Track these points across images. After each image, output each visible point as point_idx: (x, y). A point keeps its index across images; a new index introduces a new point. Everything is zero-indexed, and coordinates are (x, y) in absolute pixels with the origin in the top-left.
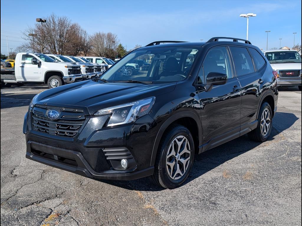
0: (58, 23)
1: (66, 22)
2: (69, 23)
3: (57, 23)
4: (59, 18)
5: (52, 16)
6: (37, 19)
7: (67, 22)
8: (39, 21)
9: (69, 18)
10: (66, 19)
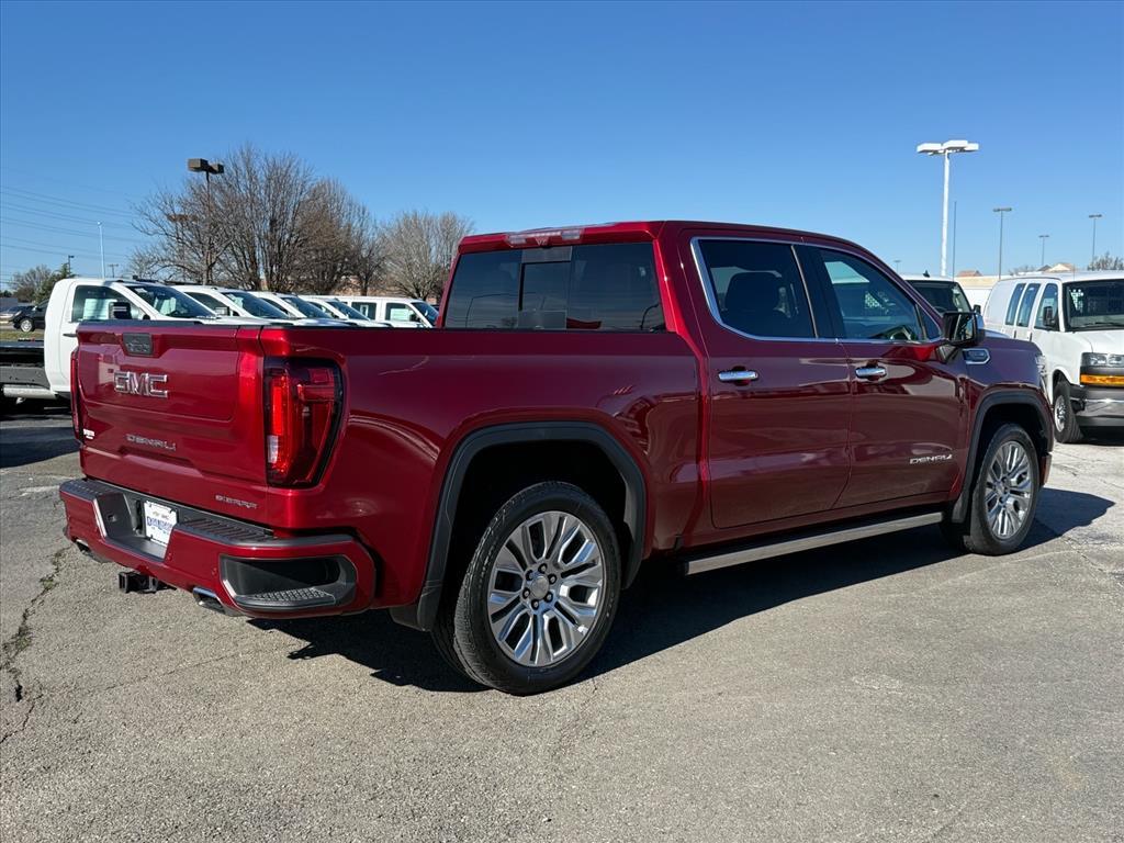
0: (264, 179)
1: (293, 175)
2: (305, 176)
3: (261, 176)
4: (270, 160)
5: (242, 153)
6: (190, 161)
7: (298, 172)
8: (197, 170)
9: (305, 161)
10: (294, 164)
